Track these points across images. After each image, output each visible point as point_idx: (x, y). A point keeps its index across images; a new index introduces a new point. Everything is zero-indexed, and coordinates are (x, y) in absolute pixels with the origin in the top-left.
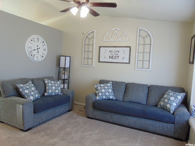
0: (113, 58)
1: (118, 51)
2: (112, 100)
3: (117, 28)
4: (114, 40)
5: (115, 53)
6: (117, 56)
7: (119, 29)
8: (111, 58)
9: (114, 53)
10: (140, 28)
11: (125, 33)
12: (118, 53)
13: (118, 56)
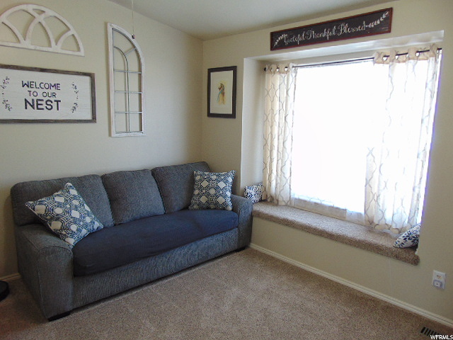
0: (39, 107)
1: (56, 86)
2: (99, 230)
3: (43, 9)
4: (38, 48)
5: (47, 91)
6: (52, 99)
7: (50, 12)
8: (33, 106)
9: (40, 91)
10: (115, 27)
11: (72, 32)
12: (56, 91)
13: (58, 101)
